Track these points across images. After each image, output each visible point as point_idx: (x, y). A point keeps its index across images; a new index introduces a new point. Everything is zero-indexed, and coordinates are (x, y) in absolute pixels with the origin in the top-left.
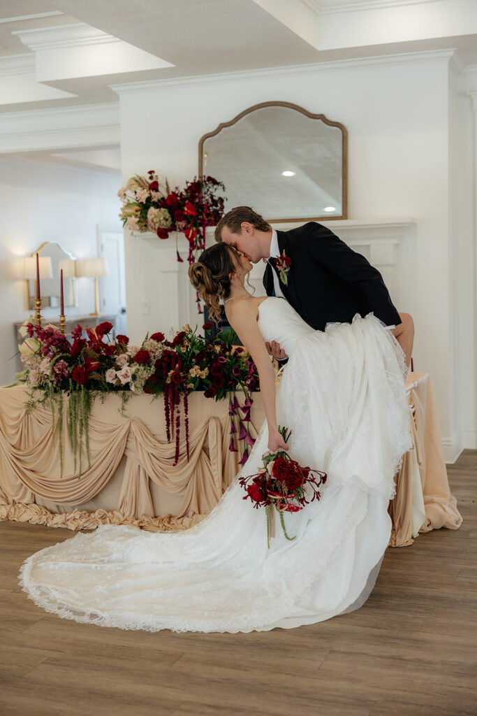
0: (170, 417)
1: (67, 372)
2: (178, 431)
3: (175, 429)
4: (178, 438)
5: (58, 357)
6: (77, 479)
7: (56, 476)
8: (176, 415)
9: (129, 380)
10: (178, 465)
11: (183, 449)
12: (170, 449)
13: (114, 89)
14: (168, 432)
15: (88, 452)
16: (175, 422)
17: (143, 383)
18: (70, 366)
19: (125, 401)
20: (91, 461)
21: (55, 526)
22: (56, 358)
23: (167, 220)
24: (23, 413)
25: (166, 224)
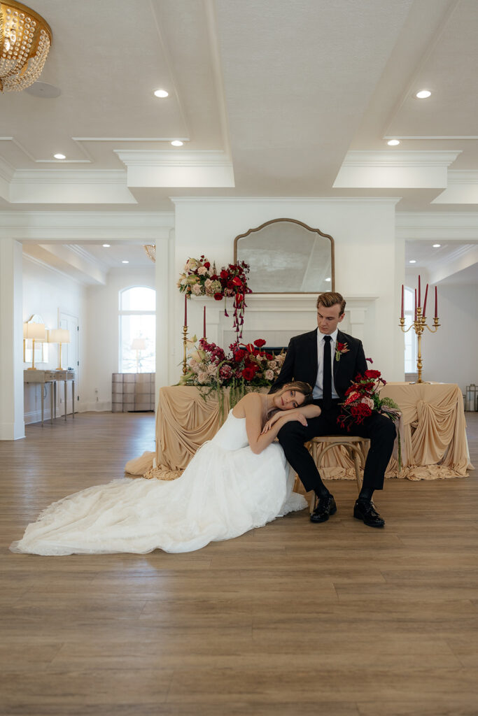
1: (232, 373)
5: (223, 363)
13: (172, 200)
18: (233, 368)
22: (221, 364)
23: (219, 288)
24: (192, 403)
25: (219, 290)
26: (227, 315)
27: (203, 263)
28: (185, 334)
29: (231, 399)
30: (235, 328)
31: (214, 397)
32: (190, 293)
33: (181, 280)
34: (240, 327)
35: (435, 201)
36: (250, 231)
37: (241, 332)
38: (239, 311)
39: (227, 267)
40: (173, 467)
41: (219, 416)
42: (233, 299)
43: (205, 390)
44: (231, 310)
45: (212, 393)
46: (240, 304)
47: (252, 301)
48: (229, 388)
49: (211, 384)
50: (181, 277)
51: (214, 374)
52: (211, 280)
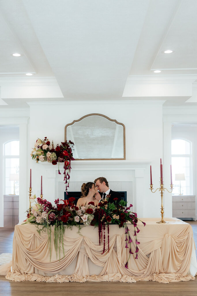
0: (101, 235)
1: (55, 217)
2: (104, 241)
3: (103, 239)
4: (104, 243)
5: (51, 211)
6: (59, 261)
7: (48, 261)
8: (103, 234)
9: (86, 220)
10: (104, 254)
11: (106, 247)
12: (101, 248)
14: (100, 241)
15: (63, 250)
16: (103, 237)
17: (91, 221)
18: (56, 215)
19: (80, 229)
20: (65, 254)
21: (51, 282)
22: (49, 212)
23: (55, 157)
24: (33, 235)
25: (55, 159)
26: (60, 173)
27: (46, 142)
28: (30, 192)
29: (55, 232)
30: (65, 181)
31: (45, 231)
32: (38, 160)
33: (33, 152)
34: (68, 181)
35: (188, 101)
36: (75, 121)
37: (69, 184)
38: (67, 171)
39: (60, 144)
40: (22, 272)
41: (48, 243)
42: (64, 163)
43: (40, 227)
44: (62, 170)
45: (44, 229)
46: (67, 167)
47: (75, 164)
48: (54, 226)
49: (44, 223)
50: (33, 150)
51: (46, 218)
52: (50, 152)
